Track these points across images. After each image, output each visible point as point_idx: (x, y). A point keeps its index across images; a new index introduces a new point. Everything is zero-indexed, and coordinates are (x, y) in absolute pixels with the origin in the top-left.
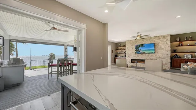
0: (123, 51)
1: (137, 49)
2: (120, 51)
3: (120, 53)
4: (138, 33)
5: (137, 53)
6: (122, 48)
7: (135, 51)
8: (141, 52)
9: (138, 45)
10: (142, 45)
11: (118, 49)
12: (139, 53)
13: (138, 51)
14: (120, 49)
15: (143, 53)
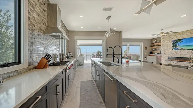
0: (159, 48)
1: (174, 45)
2: (156, 47)
3: (156, 50)
4: (162, 30)
5: (174, 49)
6: (158, 44)
7: (172, 48)
8: (179, 48)
9: (175, 40)
10: (180, 40)
11: (153, 46)
12: (177, 50)
13: (175, 47)
14: (156, 46)
15: (181, 49)
